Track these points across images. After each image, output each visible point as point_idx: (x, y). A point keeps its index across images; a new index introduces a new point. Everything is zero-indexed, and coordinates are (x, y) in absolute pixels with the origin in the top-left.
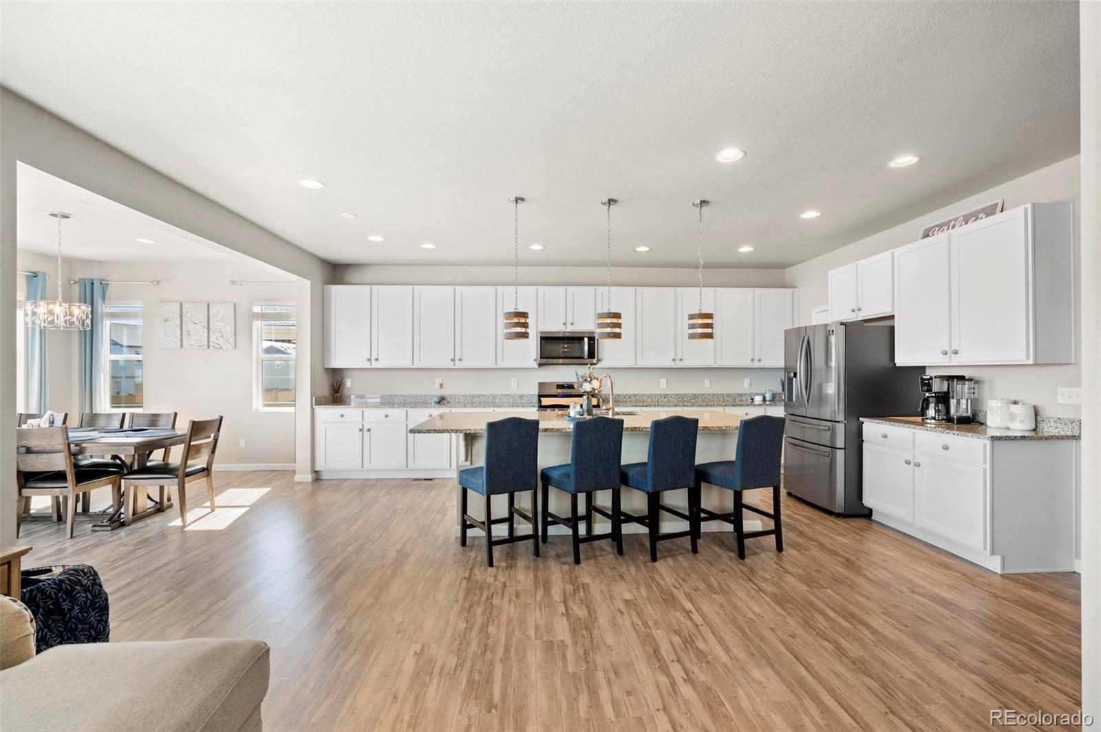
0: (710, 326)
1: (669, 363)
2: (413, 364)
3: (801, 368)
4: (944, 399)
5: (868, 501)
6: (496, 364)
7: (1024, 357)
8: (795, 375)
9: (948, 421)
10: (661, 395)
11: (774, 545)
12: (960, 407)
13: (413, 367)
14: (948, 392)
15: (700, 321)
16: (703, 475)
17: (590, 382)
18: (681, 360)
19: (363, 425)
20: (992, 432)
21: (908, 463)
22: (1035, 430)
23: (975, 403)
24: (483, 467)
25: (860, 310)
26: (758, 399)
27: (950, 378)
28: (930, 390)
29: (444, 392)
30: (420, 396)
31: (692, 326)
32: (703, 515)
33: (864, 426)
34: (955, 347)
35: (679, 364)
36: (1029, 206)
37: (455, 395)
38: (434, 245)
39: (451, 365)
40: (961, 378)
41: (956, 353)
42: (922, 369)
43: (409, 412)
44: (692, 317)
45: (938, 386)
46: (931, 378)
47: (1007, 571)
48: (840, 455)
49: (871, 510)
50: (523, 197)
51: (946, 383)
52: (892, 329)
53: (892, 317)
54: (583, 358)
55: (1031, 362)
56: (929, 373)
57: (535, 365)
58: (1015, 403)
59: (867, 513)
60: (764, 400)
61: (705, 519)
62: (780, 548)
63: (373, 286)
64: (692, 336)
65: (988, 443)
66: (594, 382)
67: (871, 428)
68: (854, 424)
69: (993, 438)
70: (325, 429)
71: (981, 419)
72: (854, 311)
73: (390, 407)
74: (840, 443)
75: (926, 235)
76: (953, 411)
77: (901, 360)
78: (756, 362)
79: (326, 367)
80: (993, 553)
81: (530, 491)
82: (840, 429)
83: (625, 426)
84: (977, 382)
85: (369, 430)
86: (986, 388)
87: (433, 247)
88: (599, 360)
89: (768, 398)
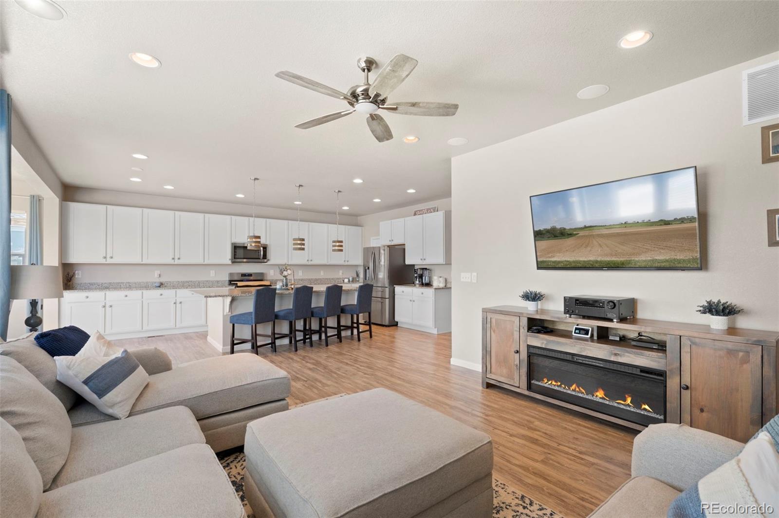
0: (341, 246)
1: (305, 262)
2: (142, 261)
3: (371, 266)
4: (421, 276)
5: (397, 319)
6: (204, 261)
7: (443, 261)
8: (368, 268)
9: (423, 285)
10: (299, 279)
11: (369, 336)
12: (426, 280)
13: (142, 263)
14: (422, 274)
15: (338, 244)
16: (343, 310)
17: (287, 271)
18: (311, 260)
19: (105, 303)
20: (434, 287)
21: (411, 301)
22: (445, 286)
23: (430, 278)
24: (252, 312)
25: (392, 241)
26: (346, 280)
27: (423, 269)
28: (417, 273)
29: (162, 280)
30: (143, 282)
31: (334, 246)
32: (342, 328)
33: (396, 289)
34: (424, 258)
35: (310, 263)
36: (444, 211)
37: (170, 282)
38: (173, 186)
39: (172, 262)
40: (426, 269)
41: (425, 259)
42: (414, 265)
43: (144, 294)
44: (334, 242)
45: (420, 272)
46: (417, 269)
47: (439, 333)
48: (387, 300)
49: (397, 322)
50: (258, 178)
51: (422, 271)
52: (404, 249)
53: (404, 244)
54: (260, 259)
55: (444, 263)
56: (416, 267)
57: (230, 262)
58: (441, 277)
59: (396, 324)
60: (349, 281)
61: (343, 330)
62: (371, 337)
63: (108, 206)
64: (334, 250)
65: (434, 290)
66: (288, 271)
67: (398, 289)
68: (392, 288)
69: (436, 289)
70: (71, 307)
71: (431, 284)
72: (390, 241)
73: (129, 290)
74: (387, 296)
75: (415, 214)
76: (424, 282)
77: (408, 262)
78: (346, 262)
79: (63, 262)
80: (435, 328)
81: (270, 322)
82: (387, 290)
83: (314, 290)
84: (430, 270)
85: (111, 306)
86: (433, 272)
87: (173, 188)
88: (268, 260)
89: (351, 280)
